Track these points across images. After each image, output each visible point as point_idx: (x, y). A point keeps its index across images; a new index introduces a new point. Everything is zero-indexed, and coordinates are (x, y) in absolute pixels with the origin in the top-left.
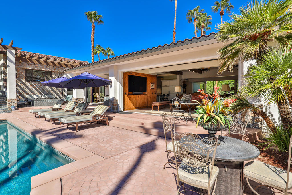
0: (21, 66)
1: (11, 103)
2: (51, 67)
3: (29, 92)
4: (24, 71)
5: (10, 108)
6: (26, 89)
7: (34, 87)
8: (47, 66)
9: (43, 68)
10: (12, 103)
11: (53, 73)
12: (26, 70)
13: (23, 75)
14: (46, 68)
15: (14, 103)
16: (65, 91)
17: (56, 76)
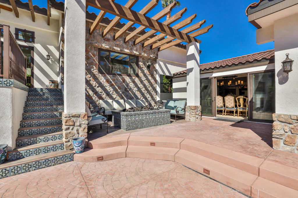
0: (91, 41)
1: (71, 127)
2: (138, 47)
3: (104, 96)
4: (96, 53)
5: (69, 144)
6: (99, 90)
7: (112, 85)
8: (132, 46)
9: (128, 49)
10: (75, 128)
11: (141, 59)
12: (100, 50)
13: (94, 60)
14: (131, 49)
15: (80, 126)
16: (158, 94)
17: (144, 65)
